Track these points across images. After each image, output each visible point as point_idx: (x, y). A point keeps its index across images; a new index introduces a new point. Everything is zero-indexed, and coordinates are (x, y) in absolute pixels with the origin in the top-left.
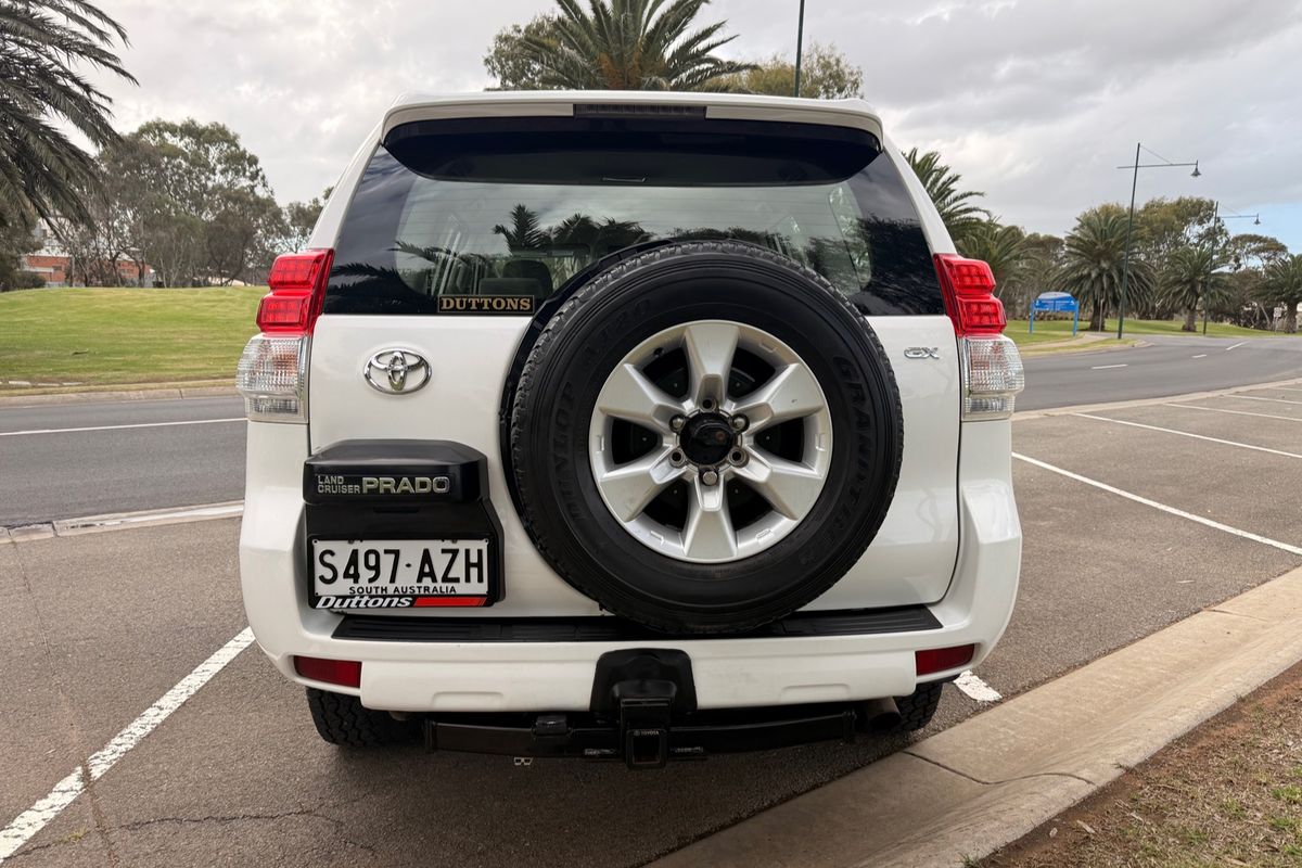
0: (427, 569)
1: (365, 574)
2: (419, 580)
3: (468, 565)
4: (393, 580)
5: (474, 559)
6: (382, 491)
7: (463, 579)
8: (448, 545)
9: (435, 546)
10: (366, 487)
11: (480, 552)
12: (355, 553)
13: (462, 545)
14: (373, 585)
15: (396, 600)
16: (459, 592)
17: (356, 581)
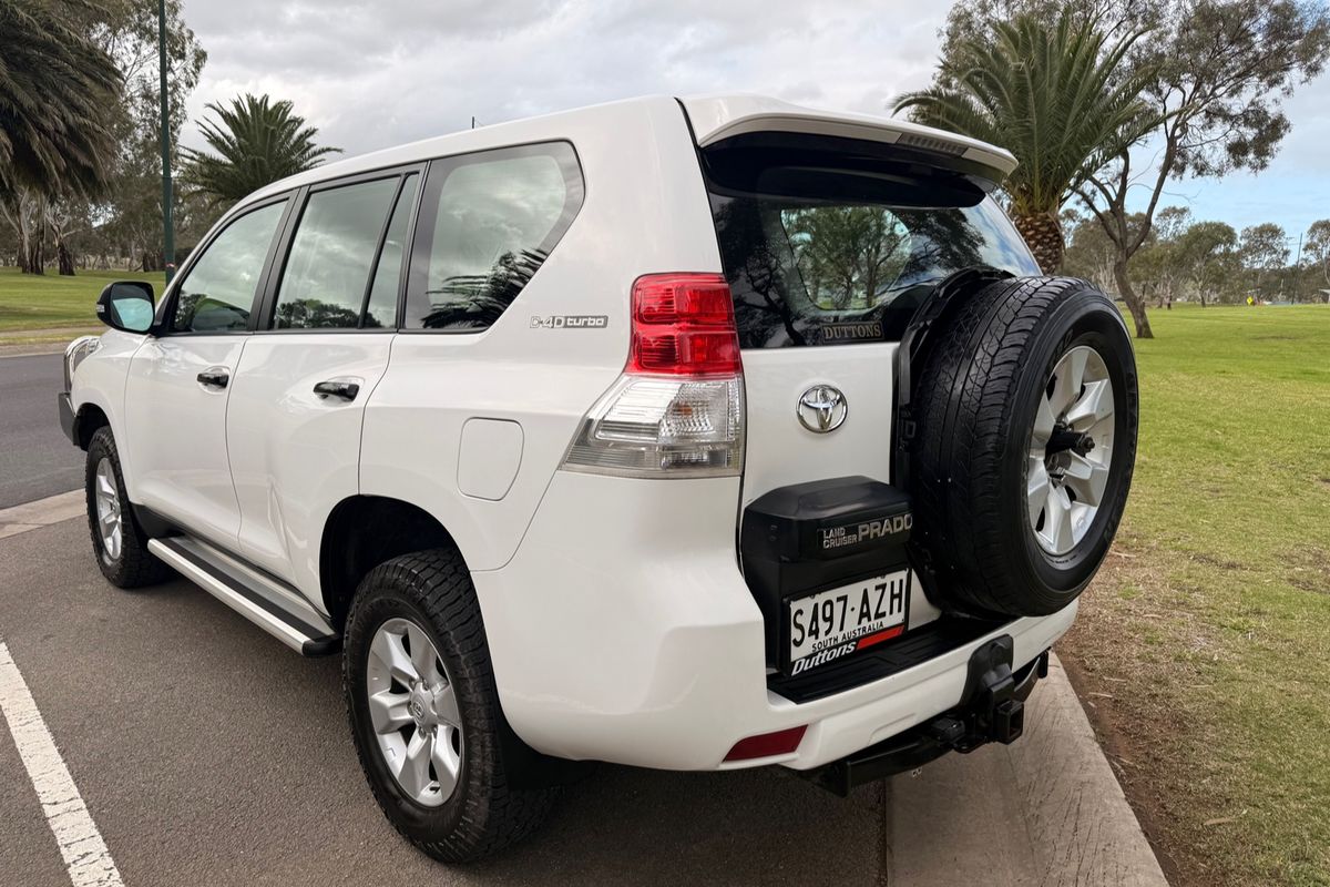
0: (865, 610)
1: (824, 626)
2: (860, 623)
3: (893, 597)
4: (841, 629)
5: (896, 591)
6: (872, 537)
7: (888, 613)
8: (879, 581)
9: (870, 584)
10: (861, 534)
11: (901, 581)
12: (816, 605)
13: (888, 579)
14: (829, 636)
15: (845, 647)
16: (885, 626)
17: (817, 638)
